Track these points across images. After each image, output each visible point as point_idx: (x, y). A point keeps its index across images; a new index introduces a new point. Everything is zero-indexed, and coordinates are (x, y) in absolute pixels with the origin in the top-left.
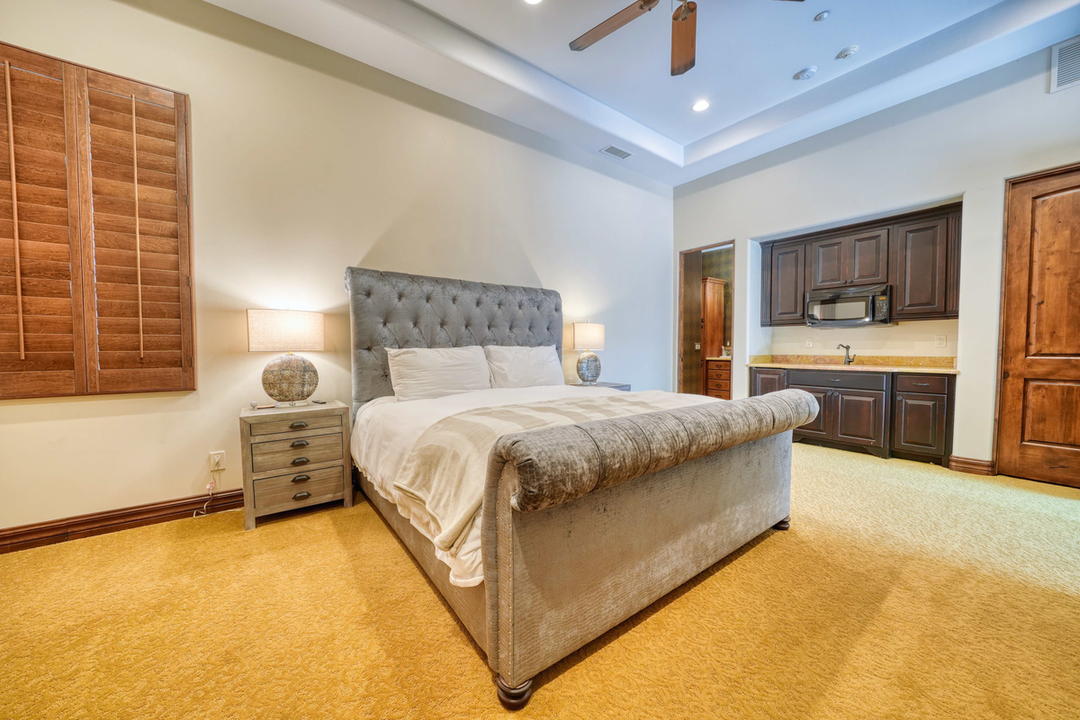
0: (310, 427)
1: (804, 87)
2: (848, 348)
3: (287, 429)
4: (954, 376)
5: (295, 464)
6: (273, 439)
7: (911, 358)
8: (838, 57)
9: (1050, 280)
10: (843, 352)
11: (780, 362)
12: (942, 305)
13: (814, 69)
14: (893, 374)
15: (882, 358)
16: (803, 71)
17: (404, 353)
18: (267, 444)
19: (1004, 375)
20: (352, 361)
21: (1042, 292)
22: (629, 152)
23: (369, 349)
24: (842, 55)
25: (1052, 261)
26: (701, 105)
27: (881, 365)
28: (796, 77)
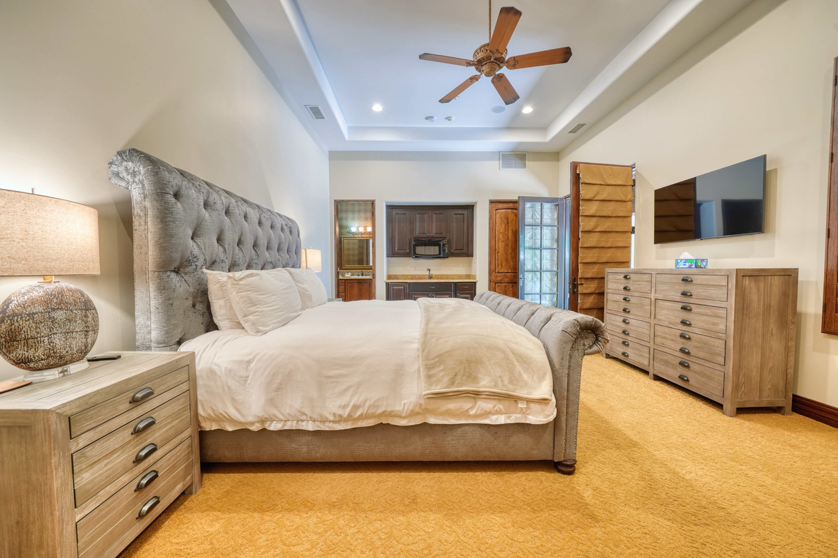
0: (156, 393)
1: (428, 125)
2: (429, 270)
3: (127, 406)
4: (475, 283)
5: (138, 460)
6: (106, 431)
7: (452, 275)
8: (446, 118)
9: (500, 243)
10: (427, 273)
11: (393, 279)
12: (466, 251)
13: (435, 118)
14: (456, 283)
15: (441, 275)
16: (432, 117)
17: (248, 276)
18: (97, 445)
19: (490, 281)
20: (151, 290)
21: (498, 248)
22: (325, 117)
23: (177, 271)
24: (449, 119)
25: (500, 237)
26: (377, 108)
27: (441, 279)
28: (427, 118)
